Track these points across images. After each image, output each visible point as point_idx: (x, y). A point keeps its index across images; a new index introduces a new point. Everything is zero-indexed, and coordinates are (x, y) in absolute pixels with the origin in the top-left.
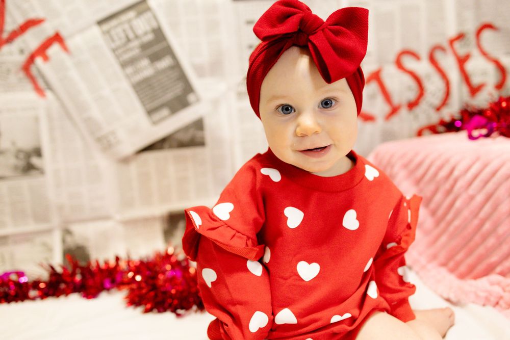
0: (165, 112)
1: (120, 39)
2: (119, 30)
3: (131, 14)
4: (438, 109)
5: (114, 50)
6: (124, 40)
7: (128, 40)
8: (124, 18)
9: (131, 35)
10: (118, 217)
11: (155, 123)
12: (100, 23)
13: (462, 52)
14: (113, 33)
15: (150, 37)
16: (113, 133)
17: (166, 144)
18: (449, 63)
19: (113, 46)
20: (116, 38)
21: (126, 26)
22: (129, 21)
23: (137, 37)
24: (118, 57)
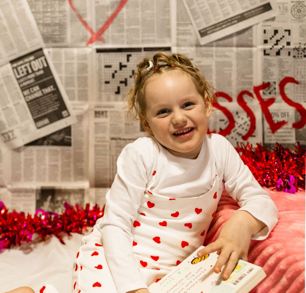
0: (46, 121)
1: (23, 73)
2: (23, 67)
3: (32, 58)
4: (245, 138)
5: (18, 79)
6: (25, 73)
7: (28, 74)
8: (27, 60)
9: (30, 71)
10: (9, 187)
11: (38, 128)
12: (12, 62)
13: (266, 97)
14: (19, 68)
15: (42, 72)
16: (12, 131)
17: (46, 142)
18: (254, 104)
19: (18, 77)
20: (20, 72)
21: (28, 65)
22: (30, 62)
23: (33, 72)
24: (19, 84)
